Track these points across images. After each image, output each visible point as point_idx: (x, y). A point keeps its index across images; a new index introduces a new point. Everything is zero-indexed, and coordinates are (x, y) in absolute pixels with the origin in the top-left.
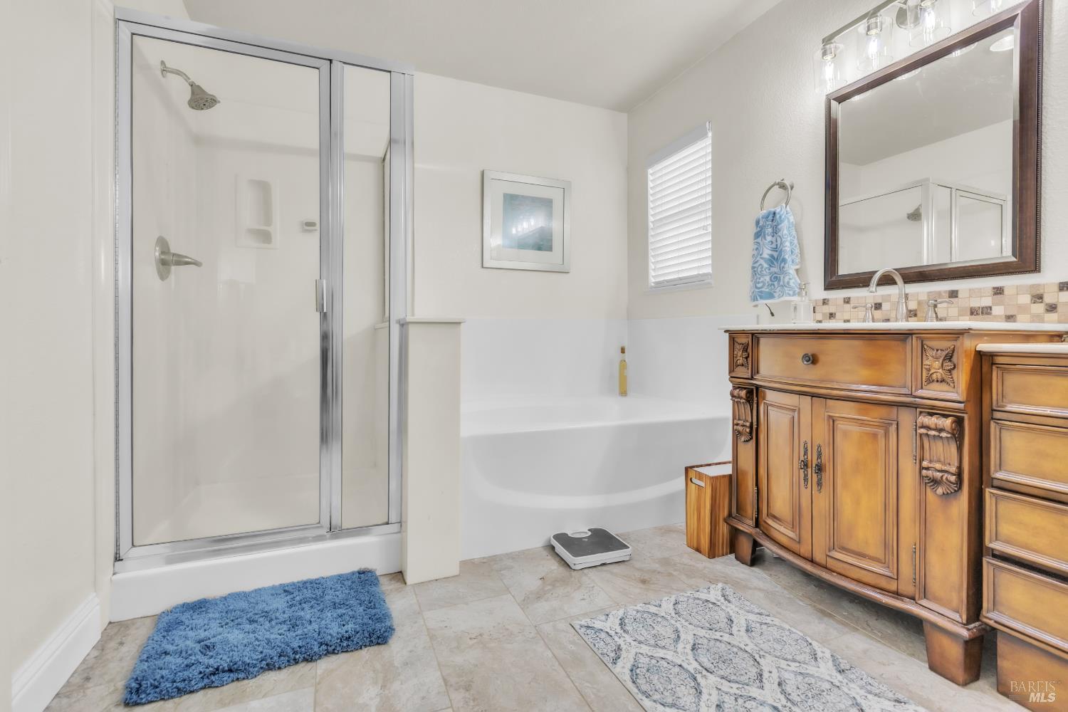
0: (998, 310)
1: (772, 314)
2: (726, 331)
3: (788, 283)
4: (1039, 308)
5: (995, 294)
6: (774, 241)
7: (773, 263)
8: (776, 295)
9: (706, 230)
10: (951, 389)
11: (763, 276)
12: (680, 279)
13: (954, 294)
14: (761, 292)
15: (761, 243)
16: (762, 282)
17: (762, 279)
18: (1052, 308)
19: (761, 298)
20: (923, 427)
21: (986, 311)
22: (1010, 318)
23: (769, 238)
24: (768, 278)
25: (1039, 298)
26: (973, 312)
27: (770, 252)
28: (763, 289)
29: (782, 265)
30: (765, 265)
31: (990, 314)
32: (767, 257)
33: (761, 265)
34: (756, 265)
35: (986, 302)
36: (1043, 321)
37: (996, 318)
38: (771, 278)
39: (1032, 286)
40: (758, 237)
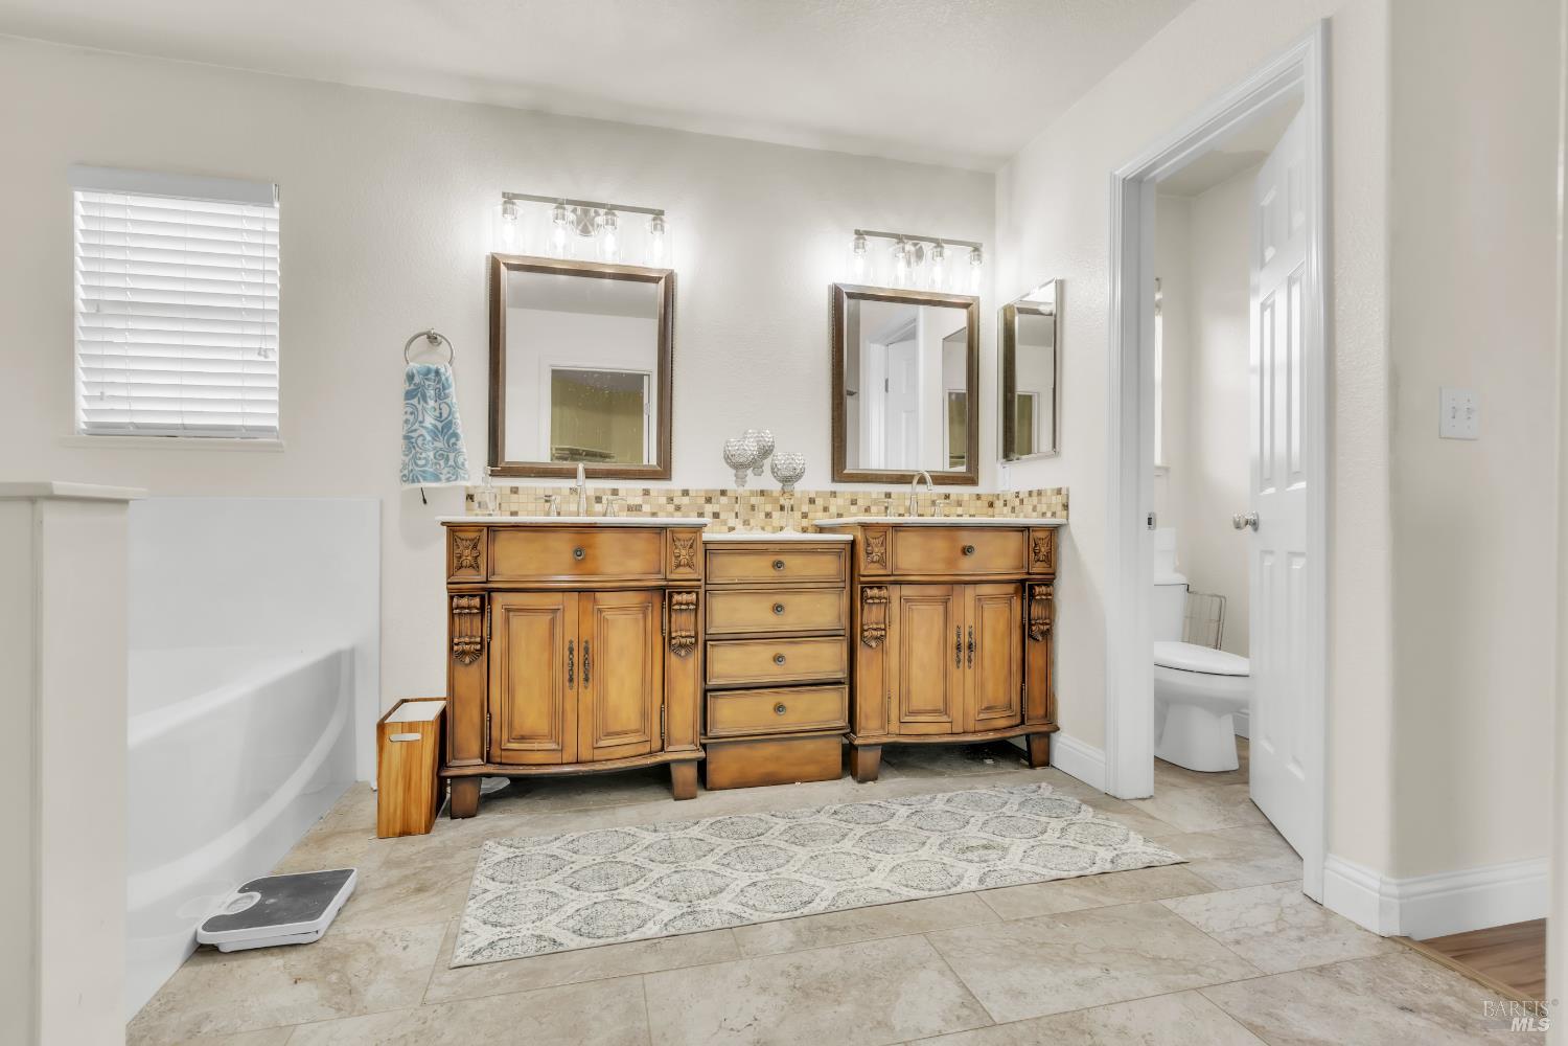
0: (646, 508)
1: (425, 501)
2: (443, 524)
3: (463, 464)
4: (671, 508)
5: (645, 494)
6: (437, 407)
7: (437, 436)
8: (443, 477)
9: (266, 357)
10: (692, 571)
11: (426, 450)
12: (185, 427)
13: (615, 492)
14: (424, 472)
15: (420, 407)
16: (425, 458)
17: (424, 455)
18: (678, 508)
19: (425, 479)
20: (678, 604)
21: (637, 509)
22: (654, 514)
23: (431, 403)
24: (431, 454)
25: (670, 500)
26: (630, 509)
27: (433, 422)
28: (426, 469)
29: (453, 440)
30: (428, 438)
31: (640, 511)
32: (430, 426)
33: (422, 435)
34: (414, 435)
35: (638, 501)
36: (673, 517)
37: (645, 515)
38: (435, 454)
39: (668, 490)
40: (413, 398)
